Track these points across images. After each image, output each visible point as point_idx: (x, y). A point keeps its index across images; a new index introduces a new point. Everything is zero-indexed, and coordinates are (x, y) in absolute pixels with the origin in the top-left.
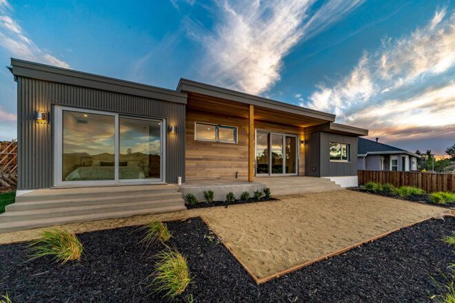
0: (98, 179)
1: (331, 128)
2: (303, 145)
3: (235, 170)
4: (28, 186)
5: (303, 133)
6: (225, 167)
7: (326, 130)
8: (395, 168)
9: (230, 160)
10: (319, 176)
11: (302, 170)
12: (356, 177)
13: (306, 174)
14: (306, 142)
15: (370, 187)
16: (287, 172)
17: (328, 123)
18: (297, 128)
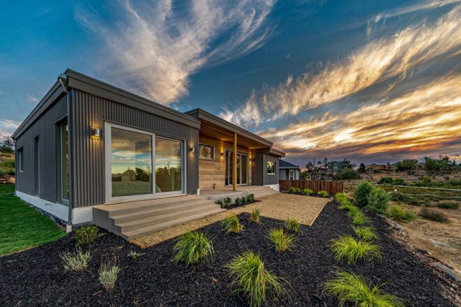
0: (126, 195)
1: (271, 151)
2: (250, 162)
3: (213, 182)
4: (78, 205)
5: (250, 153)
6: (207, 180)
7: (268, 153)
8: (292, 178)
9: (210, 174)
10: (262, 185)
11: (250, 181)
12: (278, 185)
13: (253, 184)
14: (253, 160)
15: (291, 190)
16: (243, 183)
17: (268, 148)
18: (247, 149)
